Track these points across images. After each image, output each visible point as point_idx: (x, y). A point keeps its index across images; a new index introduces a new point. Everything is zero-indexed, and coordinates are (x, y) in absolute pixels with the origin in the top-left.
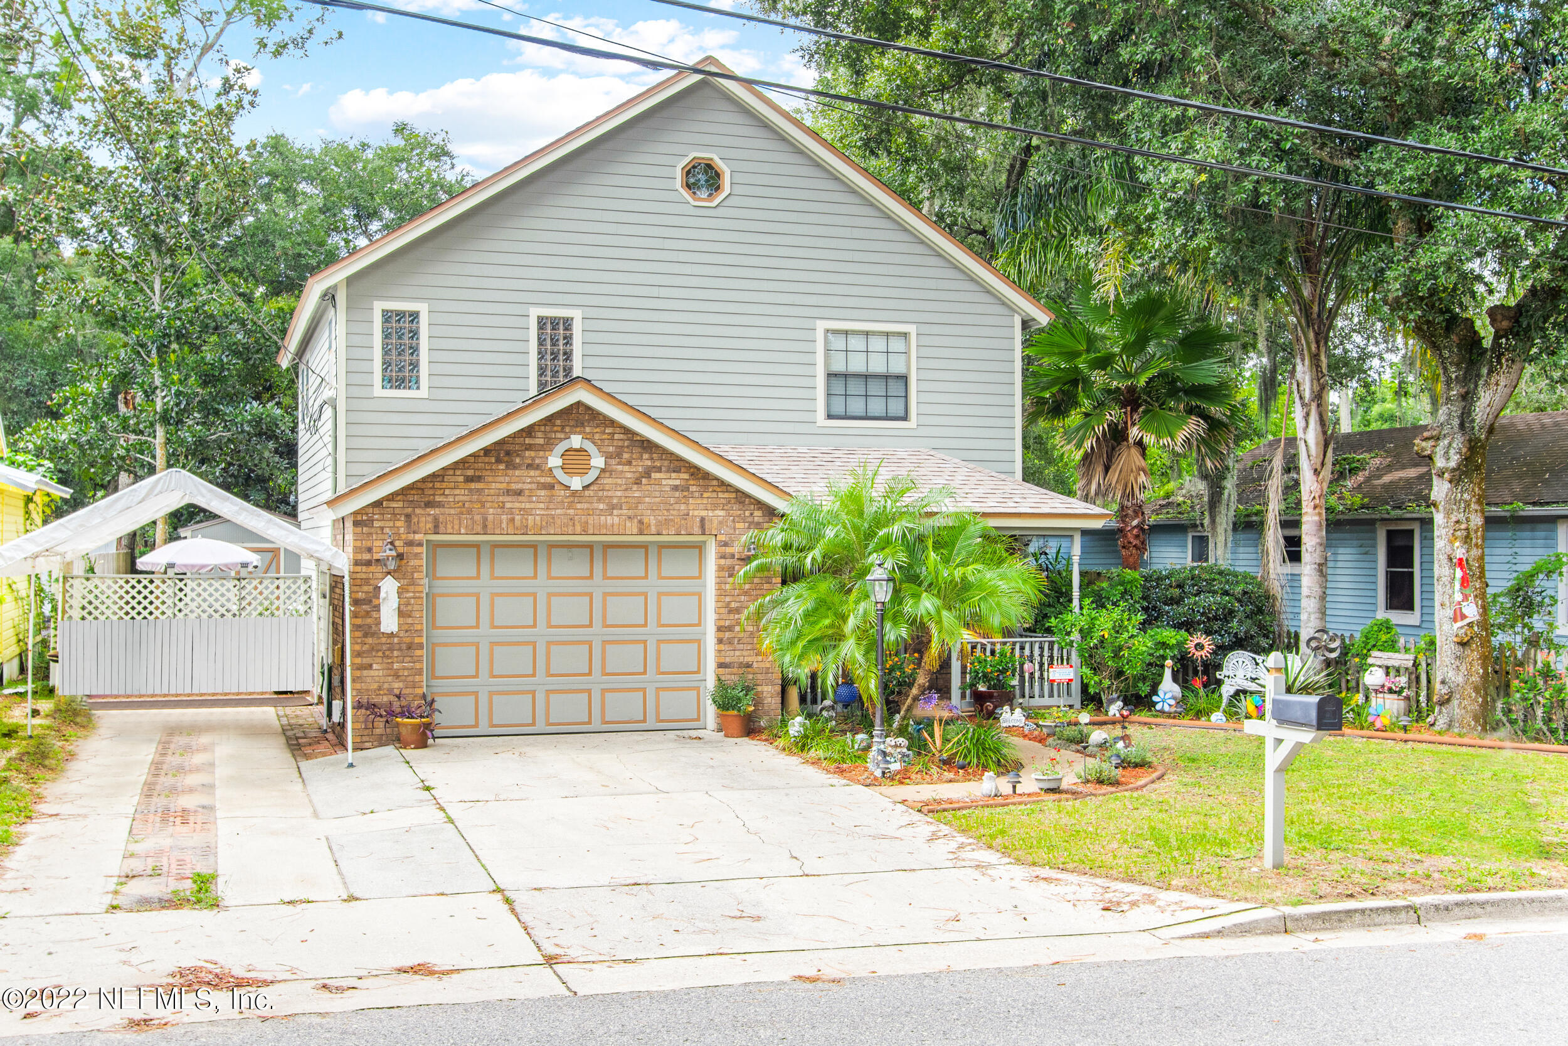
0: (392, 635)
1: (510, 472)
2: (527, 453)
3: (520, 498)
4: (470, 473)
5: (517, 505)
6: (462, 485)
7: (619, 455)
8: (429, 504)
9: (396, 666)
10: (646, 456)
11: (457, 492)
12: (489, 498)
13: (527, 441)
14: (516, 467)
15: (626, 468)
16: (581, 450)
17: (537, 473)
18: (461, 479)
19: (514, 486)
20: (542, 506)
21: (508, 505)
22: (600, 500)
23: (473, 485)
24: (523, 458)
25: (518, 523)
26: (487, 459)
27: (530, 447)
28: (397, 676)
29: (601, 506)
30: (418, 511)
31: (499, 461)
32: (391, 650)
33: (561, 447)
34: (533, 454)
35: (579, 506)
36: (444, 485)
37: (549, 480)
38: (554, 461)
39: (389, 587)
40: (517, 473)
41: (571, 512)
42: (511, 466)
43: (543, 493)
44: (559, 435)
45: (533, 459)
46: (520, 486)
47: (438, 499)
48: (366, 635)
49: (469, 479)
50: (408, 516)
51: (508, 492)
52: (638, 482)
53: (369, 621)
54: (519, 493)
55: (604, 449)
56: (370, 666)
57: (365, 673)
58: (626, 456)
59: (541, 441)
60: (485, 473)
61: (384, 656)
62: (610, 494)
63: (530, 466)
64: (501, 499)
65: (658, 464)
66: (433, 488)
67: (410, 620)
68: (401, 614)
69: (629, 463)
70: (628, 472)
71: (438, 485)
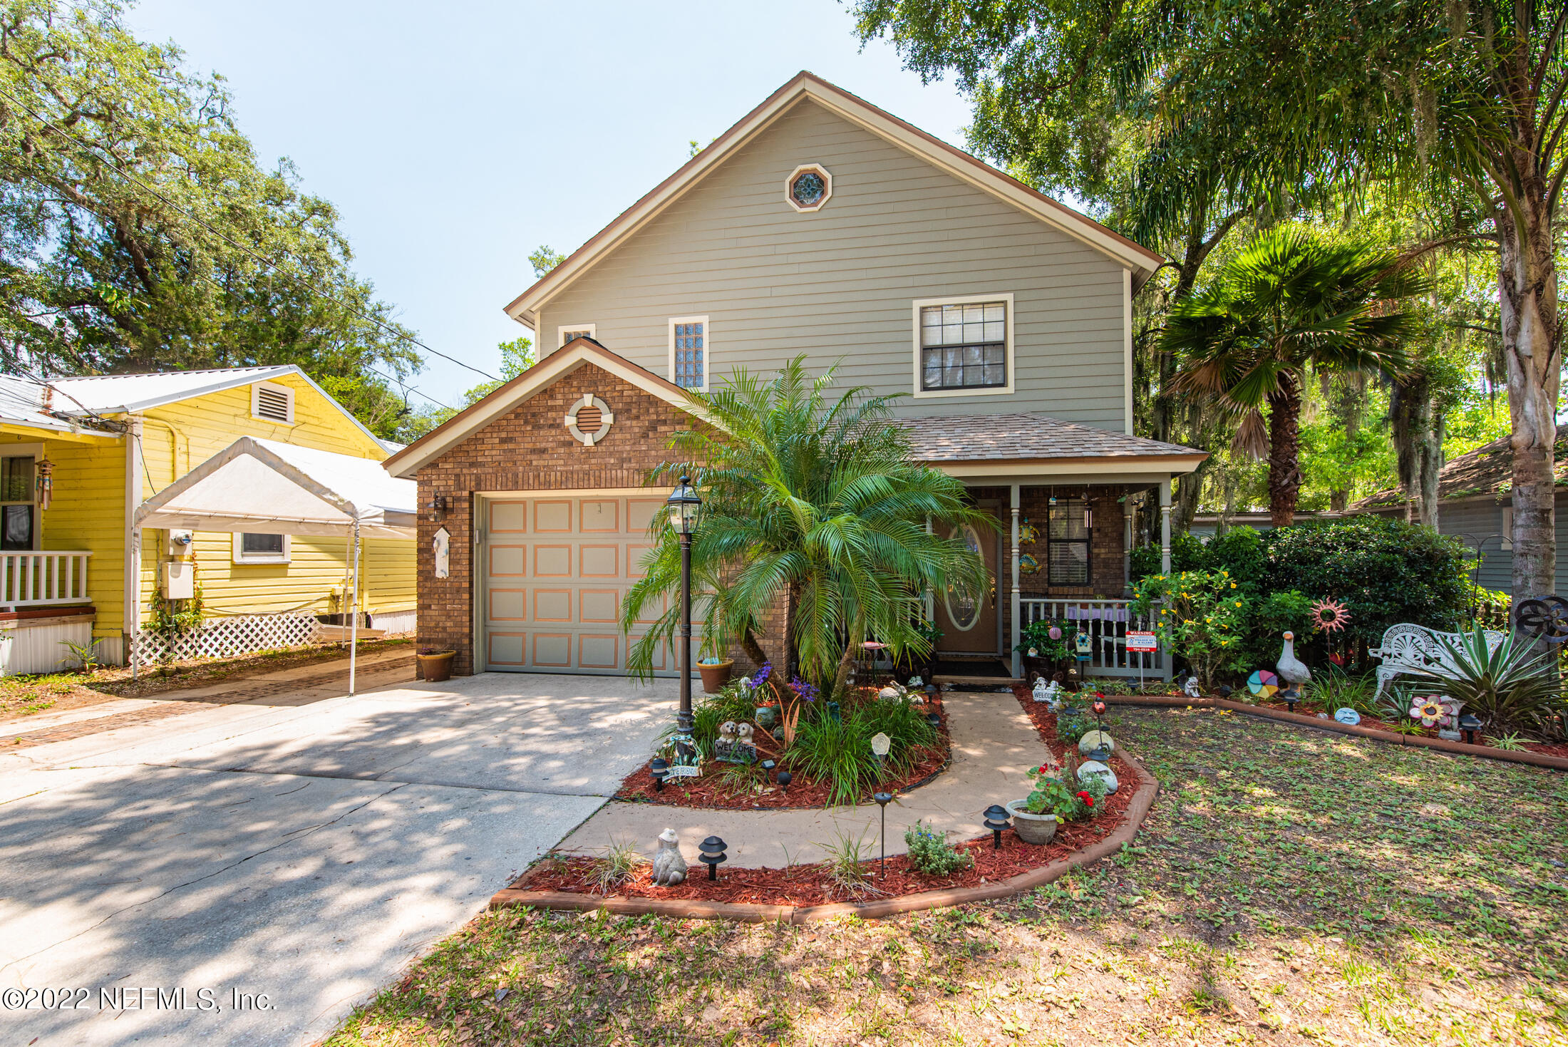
0: (443, 580)
1: (536, 432)
2: (550, 415)
3: (545, 456)
4: (504, 435)
5: (542, 463)
6: (497, 446)
7: (627, 411)
8: (472, 465)
9: (449, 607)
10: (653, 411)
11: (494, 452)
12: (520, 457)
13: (550, 402)
14: (540, 429)
15: (634, 423)
16: (594, 408)
17: (558, 431)
18: (497, 441)
19: (538, 445)
20: (562, 462)
21: (534, 463)
22: (611, 454)
23: (506, 446)
24: (546, 418)
25: (542, 479)
26: (517, 422)
27: (552, 408)
28: (450, 616)
29: (613, 460)
30: (465, 471)
31: (526, 423)
32: (444, 593)
33: (575, 408)
34: (554, 414)
35: (593, 461)
36: (484, 447)
37: (567, 438)
38: (570, 421)
39: (442, 537)
40: (542, 433)
41: (586, 467)
42: (537, 427)
43: (562, 450)
44: (575, 396)
45: (555, 419)
46: (543, 445)
47: (480, 459)
48: (426, 580)
49: (503, 441)
50: (457, 476)
51: (533, 451)
52: (645, 436)
53: (429, 567)
54: (543, 451)
55: (614, 407)
56: (429, 607)
57: (427, 612)
58: (634, 411)
59: (560, 402)
60: (516, 434)
61: (443, 598)
62: (619, 448)
63: (551, 426)
64: (529, 457)
65: (663, 417)
66: (476, 450)
67: (458, 568)
68: (452, 562)
69: (637, 418)
70: (636, 427)
71: (479, 447)
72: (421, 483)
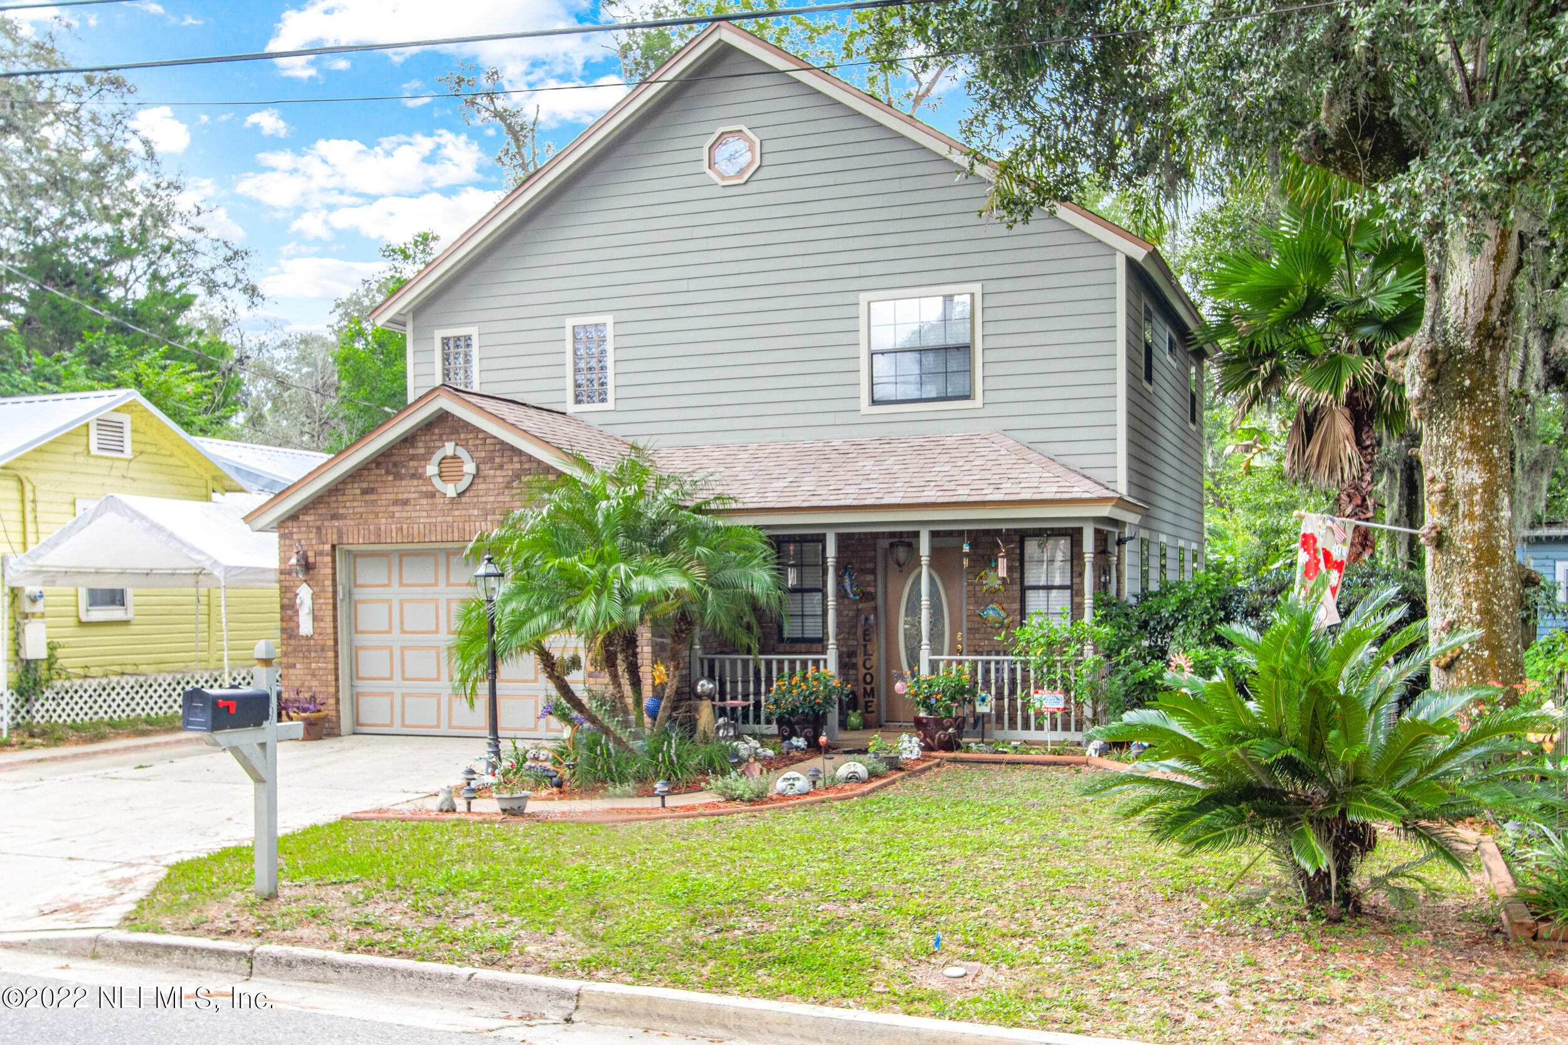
0: (307, 638)
1: (397, 483)
2: (411, 464)
3: (407, 508)
4: (365, 485)
5: (404, 514)
6: (359, 498)
7: (492, 459)
8: (335, 517)
9: (313, 665)
10: (515, 459)
11: (355, 504)
12: (382, 509)
13: (411, 451)
14: (401, 479)
15: (498, 473)
16: (455, 457)
17: (420, 482)
18: (358, 491)
19: (400, 496)
20: (425, 514)
21: (396, 515)
22: (475, 506)
23: (367, 497)
24: (407, 468)
25: (405, 531)
26: (378, 472)
27: (413, 458)
28: (314, 675)
29: (476, 512)
30: (326, 523)
31: (388, 473)
32: (309, 651)
33: (437, 457)
34: (415, 463)
35: (457, 513)
36: (346, 498)
37: (430, 488)
38: (432, 469)
39: (304, 593)
40: (404, 483)
41: (450, 519)
42: (398, 477)
43: (424, 501)
44: (437, 444)
45: (416, 468)
46: (405, 496)
47: (341, 511)
48: (290, 638)
49: (365, 492)
50: (319, 528)
51: (396, 502)
52: (509, 486)
53: (292, 624)
54: (405, 502)
55: (477, 455)
56: (294, 666)
57: (291, 671)
58: (497, 460)
59: (422, 451)
60: (378, 485)
61: (304, 657)
62: (484, 499)
63: (414, 476)
64: (391, 509)
65: (526, 466)
66: (337, 501)
67: (322, 624)
68: (315, 619)
69: (501, 467)
70: (500, 477)
71: (340, 498)
72: (283, 537)
